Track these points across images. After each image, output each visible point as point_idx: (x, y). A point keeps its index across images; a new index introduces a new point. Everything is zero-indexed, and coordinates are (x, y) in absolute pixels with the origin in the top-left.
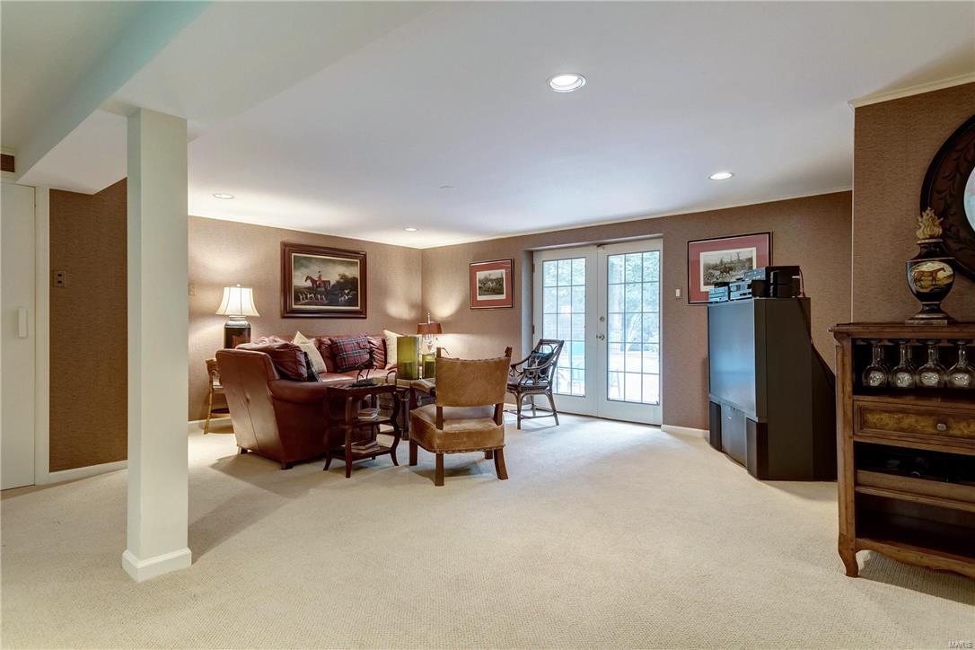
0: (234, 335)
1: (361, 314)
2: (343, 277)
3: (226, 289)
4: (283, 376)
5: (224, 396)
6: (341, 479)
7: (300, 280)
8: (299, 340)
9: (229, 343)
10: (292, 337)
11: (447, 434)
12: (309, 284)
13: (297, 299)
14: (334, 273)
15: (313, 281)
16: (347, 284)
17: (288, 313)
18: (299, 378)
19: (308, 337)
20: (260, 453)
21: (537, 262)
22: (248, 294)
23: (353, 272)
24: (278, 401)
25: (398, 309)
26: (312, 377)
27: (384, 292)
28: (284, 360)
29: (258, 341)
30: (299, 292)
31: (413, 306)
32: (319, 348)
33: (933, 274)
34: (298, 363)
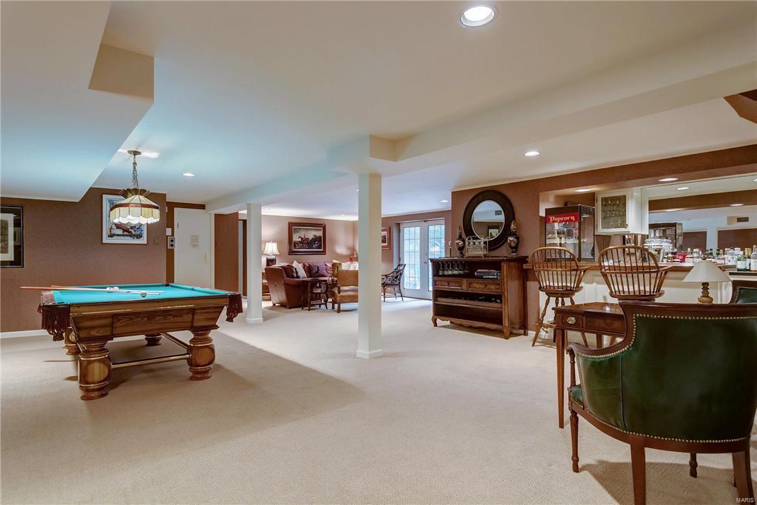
0: (270, 262)
1: (324, 253)
2: (315, 236)
3: (267, 244)
4: (288, 276)
5: (268, 286)
6: (307, 311)
7: (296, 238)
8: (295, 264)
9: (268, 265)
10: (292, 263)
11: (342, 296)
12: (300, 240)
13: (295, 246)
14: (311, 234)
15: (302, 239)
16: (317, 239)
17: (291, 253)
18: (293, 277)
19: (299, 263)
20: (283, 305)
21: (401, 228)
22: (275, 245)
23: (320, 233)
24: (287, 285)
25: (341, 250)
26: (298, 277)
27: (334, 242)
28: (288, 271)
29: (279, 264)
30: (295, 243)
31: (349, 248)
32: (304, 268)
33: (458, 243)
34: (293, 271)
